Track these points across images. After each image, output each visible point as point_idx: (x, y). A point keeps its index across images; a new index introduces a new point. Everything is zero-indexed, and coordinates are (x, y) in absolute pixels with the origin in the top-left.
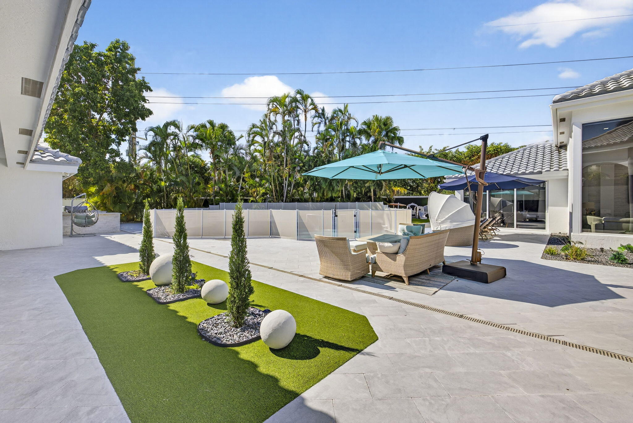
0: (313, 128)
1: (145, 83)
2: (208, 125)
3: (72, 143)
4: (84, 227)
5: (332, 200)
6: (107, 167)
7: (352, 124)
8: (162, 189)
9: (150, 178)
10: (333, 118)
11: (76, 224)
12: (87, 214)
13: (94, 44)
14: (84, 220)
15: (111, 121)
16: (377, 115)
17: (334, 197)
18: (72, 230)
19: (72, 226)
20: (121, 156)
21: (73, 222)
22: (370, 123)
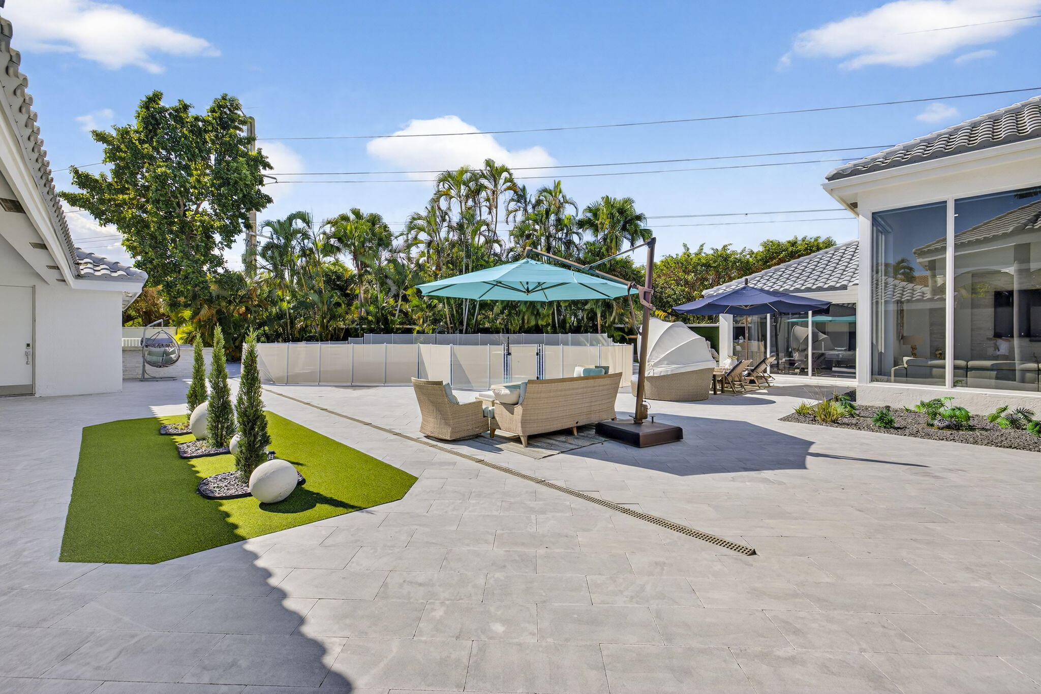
0: (507, 218)
1: (262, 157)
2: (352, 217)
3: (155, 248)
4: (160, 367)
5: (538, 330)
6: (203, 282)
7: (569, 211)
8: (284, 313)
9: (268, 296)
10: (539, 202)
11: (150, 363)
12: (165, 349)
13: (188, 104)
14: (161, 358)
15: (214, 213)
16: (608, 197)
17: (542, 325)
18: (144, 371)
19: (144, 366)
20: (226, 265)
21: (145, 361)
22: (598, 210)
